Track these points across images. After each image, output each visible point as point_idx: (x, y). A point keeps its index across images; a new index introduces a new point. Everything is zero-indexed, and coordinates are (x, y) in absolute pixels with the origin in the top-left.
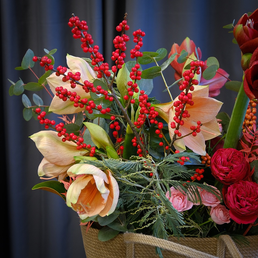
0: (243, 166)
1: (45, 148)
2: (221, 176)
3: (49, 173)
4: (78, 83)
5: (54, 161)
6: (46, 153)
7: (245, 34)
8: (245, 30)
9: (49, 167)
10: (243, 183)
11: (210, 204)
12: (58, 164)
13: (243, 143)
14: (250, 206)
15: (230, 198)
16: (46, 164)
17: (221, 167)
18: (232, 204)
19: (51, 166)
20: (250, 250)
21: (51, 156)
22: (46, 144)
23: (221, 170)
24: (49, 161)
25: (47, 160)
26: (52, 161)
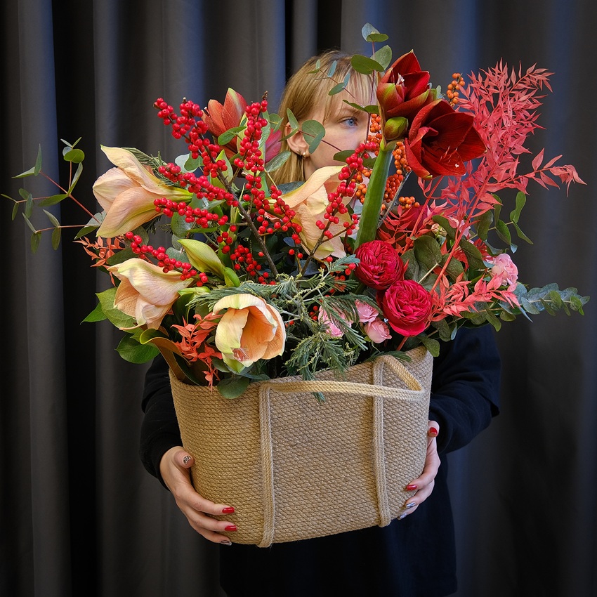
1: (145, 284)
3: (148, 318)
5: (154, 301)
6: (146, 291)
7: (398, 95)
8: (398, 89)
9: (147, 310)
11: (367, 318)
14: (418, 311)
15: (392, 305)
16: (145, 307)
17: (372, 267)
19: (151, 307)
21: (153, 294)
22: (145, 278)
24: (149, 302)
25: (147, 300)
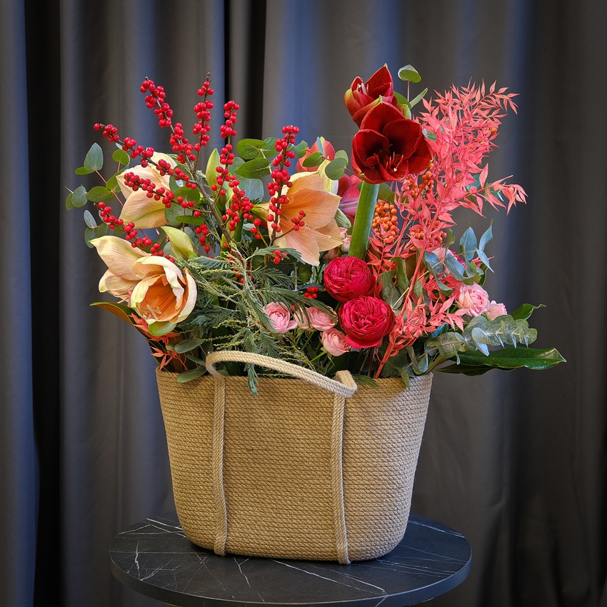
0: (364, 276)
1: (109, 254)
2: (335, 288)
3: (114, 290)
4: (151, 162)
5: (120, 273)
6: (110, 261)
7: (355, 101)
8: (354, 94)
9: (114, 281)
10: (364, 299)
11: (322, 325)
12: (126, 277)
13: (371, 254)
15: (346, 316)
16: (111, 277)
17: (335, 278)
18: (347, 324)
19: (117, 279)
20: (380, 397)
21: (116, 265)
22: (111, 249)
23: (336, 282)
24: (114, 273)
25: (111, 271)
26: (118, 272)
